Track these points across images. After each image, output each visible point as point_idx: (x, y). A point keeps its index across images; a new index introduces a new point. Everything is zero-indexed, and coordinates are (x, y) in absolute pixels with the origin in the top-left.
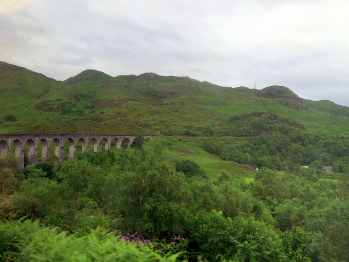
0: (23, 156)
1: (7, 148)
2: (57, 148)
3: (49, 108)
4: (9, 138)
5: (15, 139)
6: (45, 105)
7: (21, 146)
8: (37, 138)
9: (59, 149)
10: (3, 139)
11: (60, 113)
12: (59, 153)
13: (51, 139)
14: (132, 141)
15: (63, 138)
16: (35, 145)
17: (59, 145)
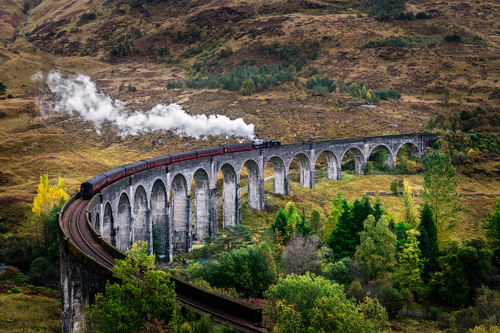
2: (202, 191)
3: (66, 45)
4: (131, 185)
5: (137, 185)
6: (55, 36)
7: (146, 200)
8: (168, 174)
9: (206, 195)
10: (123, 191)
11: (102, 60)
12: (207, 206)
13: (192, 173)
14: (366, 156)
15: (213, 164)
16: (166, 193)
17: (206, 186)
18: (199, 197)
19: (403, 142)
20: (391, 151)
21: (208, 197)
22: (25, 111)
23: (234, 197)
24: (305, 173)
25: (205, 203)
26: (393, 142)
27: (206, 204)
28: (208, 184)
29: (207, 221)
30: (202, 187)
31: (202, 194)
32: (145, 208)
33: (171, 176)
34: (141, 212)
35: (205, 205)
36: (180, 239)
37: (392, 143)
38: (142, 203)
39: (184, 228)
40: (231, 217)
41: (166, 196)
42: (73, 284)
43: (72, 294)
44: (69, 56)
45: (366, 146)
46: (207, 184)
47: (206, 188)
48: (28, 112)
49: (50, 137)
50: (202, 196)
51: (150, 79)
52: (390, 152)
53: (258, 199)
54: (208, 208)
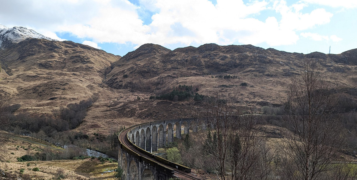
3: (118, 86)
4: (140, 128)
5: (142, 129)
6: (115, 83)
7: (144, 133)
8: (151, 126)
9: (163, 133)
10: (137, 130)
11: (129, 90)
13: (159, 126)
16: (150, 132)
22: (105, 106)
23: (171, 134)
29: (163, 141)
30: (161, 130)
31: (161, 133)
33: (152, 126)
35: (162, 136)
36: (154, 147)
38: (143, 134)
39: (156, 143)
40: (170, 140)
41: (150, 133)
42: (123, 158)
43: (123, 162)
44: (119, 89)
47: (163, 131)
48: (106, 106)
49: (113, 114)
51: (144, 97)
53: (179, 135)
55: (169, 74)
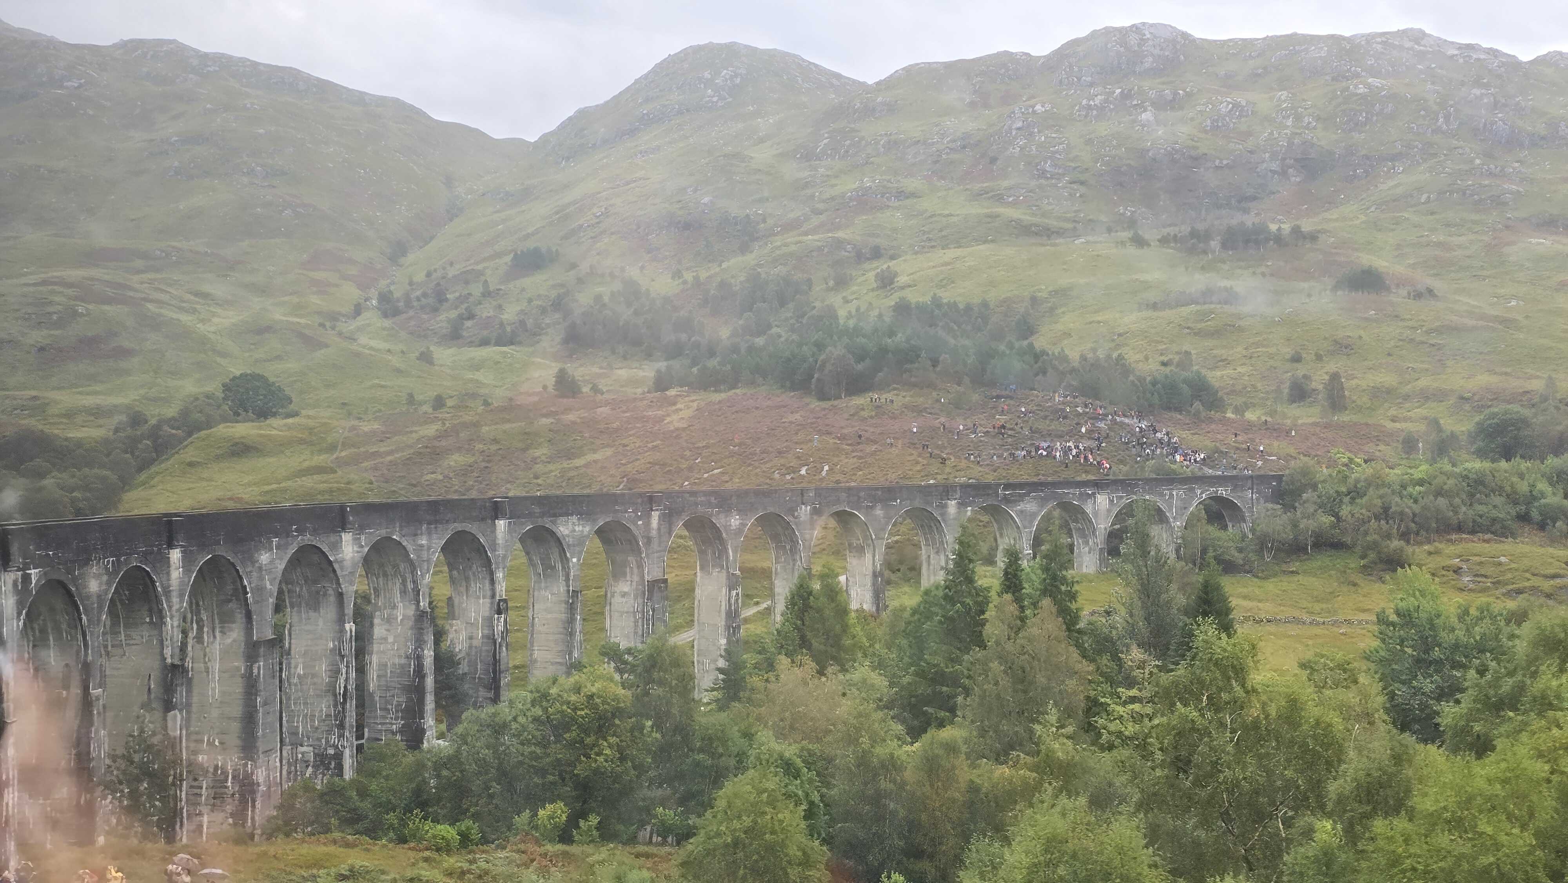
0: (429, 654)
1: (332, 599)
2: (624, 587)
4: (343, 532)
5: (373, 535)
6: (447, 304)
7: (414, 582)
8: (501, 524)
9: (636, 598)
10: (306, 540)
12: (636, 626)
13: (588, 531)
14: (1103, 525)
15: (655, 515)
16: (492, 574)
17: (636, 570)
18: (617, 600)
19: (1202, 494)
20: (1168, 514)
21: (640, 600)
22: (302, 442)
23: (723, 607)
24: (932, 562)
25: (632, 619)
26: (1174, 493)
27: (636, 622)
28: (640, 567)
30: (625, 575)
31: (624, 595)
32: (414, 607)
33: (510, 529)
34: (400, 618)
35: (632, 624)
37: (1171, 495)
38: (404, 592)
41: (492, 582)
45: (1102, 500)
46: (638, 567)
47: (636, 578)
48: (310, 444)
50: (624, 600)
52: (1167, 517)
54: (640, 633)
55: (840, 234)
